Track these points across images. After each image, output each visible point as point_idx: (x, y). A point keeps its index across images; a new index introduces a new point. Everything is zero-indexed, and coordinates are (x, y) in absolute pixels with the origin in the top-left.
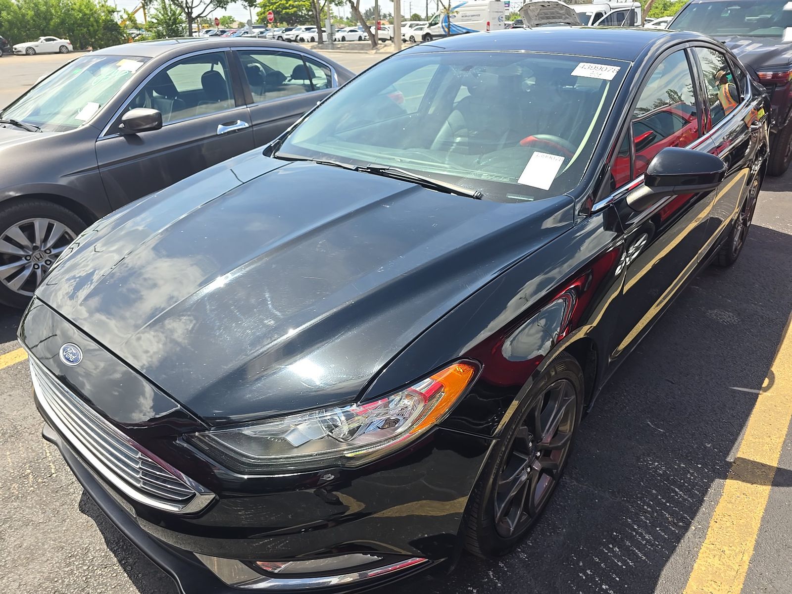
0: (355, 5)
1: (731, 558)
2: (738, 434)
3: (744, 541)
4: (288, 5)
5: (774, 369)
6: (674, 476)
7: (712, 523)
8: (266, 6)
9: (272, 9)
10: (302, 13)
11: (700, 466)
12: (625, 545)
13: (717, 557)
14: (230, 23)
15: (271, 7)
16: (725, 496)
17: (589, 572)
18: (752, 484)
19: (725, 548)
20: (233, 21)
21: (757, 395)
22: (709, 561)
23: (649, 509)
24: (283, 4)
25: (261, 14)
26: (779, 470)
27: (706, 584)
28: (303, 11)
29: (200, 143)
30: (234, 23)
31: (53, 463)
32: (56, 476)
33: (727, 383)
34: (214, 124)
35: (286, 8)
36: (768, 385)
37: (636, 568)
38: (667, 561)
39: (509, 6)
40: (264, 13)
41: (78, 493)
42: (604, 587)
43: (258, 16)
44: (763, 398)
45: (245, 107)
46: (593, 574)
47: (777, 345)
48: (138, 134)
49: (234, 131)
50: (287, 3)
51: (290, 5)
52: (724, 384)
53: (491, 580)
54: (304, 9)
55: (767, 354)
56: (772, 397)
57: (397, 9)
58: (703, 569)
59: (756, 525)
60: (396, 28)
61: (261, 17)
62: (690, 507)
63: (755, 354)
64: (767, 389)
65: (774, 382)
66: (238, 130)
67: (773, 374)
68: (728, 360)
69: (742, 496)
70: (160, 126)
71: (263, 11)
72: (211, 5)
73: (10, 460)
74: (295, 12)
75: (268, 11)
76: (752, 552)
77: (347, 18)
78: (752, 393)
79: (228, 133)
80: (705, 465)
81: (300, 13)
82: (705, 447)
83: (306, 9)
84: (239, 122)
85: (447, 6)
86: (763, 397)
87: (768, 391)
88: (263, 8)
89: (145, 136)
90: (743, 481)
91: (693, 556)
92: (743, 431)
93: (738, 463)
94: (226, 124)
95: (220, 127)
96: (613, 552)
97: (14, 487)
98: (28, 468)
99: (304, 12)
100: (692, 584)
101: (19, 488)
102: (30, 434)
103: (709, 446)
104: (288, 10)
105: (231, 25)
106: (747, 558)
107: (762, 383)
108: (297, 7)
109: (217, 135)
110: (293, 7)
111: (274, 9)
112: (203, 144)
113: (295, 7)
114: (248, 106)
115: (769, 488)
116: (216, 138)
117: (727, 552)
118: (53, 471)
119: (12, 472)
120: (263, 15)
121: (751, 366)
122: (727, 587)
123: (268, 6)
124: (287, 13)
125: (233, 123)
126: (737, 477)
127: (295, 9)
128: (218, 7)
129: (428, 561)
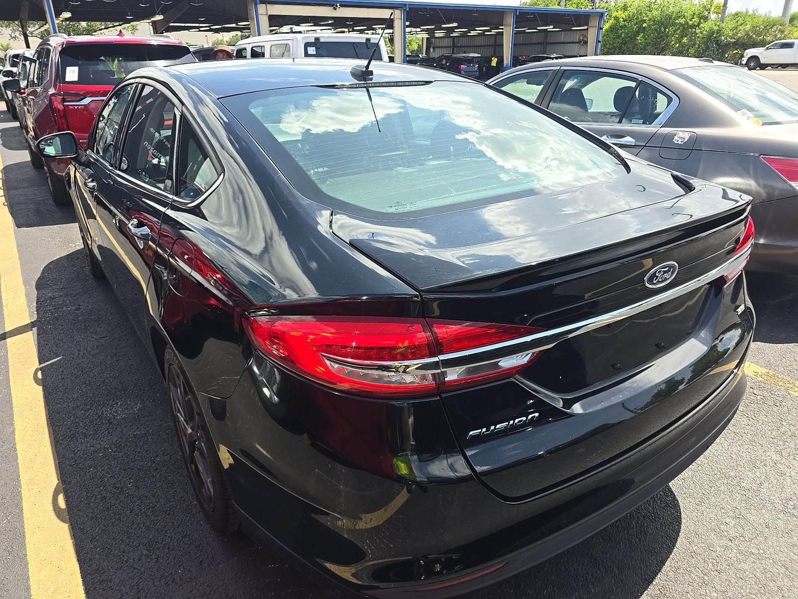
2: (38, 339)
5: (40, 389)
11: (48, 319)
16: (27, 316)
18: (16, 327)
21: (40, 364)
26: (5, 339)
33: (67, 358)
36: (37, 375)
44: (35, 363)
47: (49, 412)
52: (68, 357)
55: (52, 397)
56: (29, 369)
63: (62, 391)
65: (34, 379)
67: (38, 384)
68: (80, 373)
69: (19, 322)
78: (44, 362)
80: (46, 321)
86: (36, 365)
87: (34, 370)
91: (29, 301)
107: (42, 373)
115: (6, 331)
121: (59, 380)
126: (26, 325)
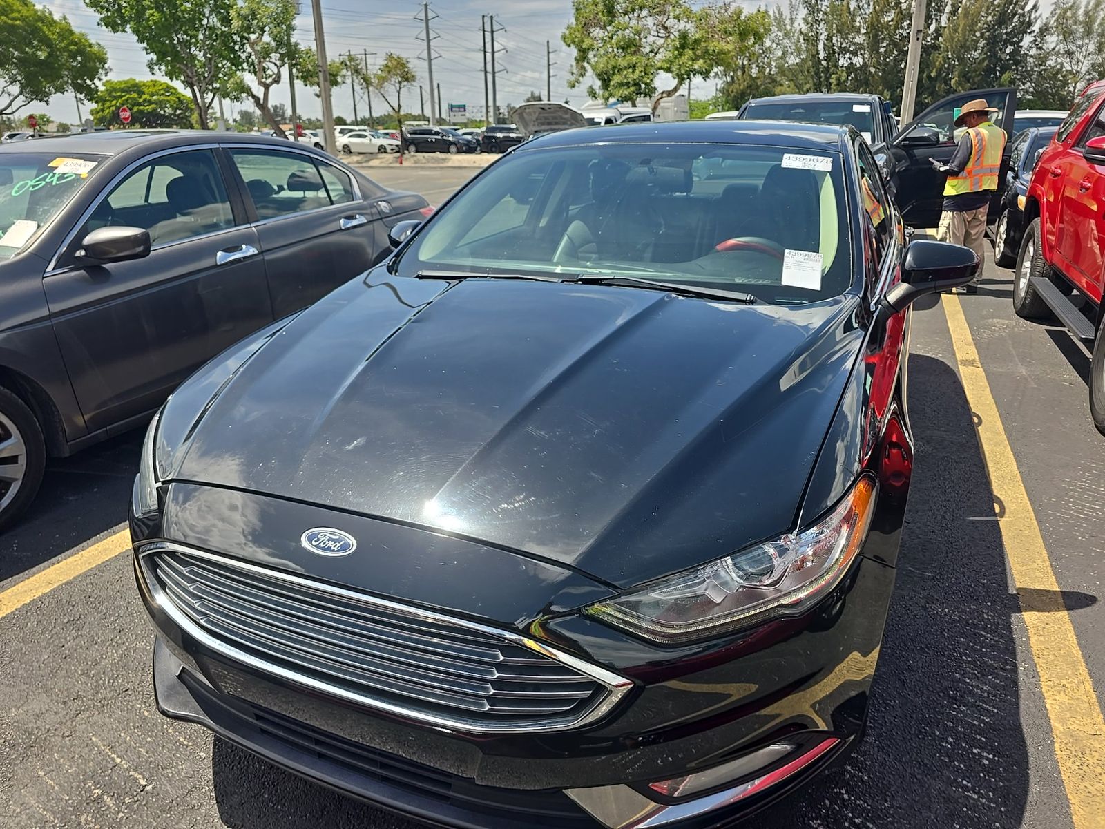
0: (262, 102)
1: (1075, 691)
2: (1004, 565)
3: (1076, 671)
4: (141, 100)
5: (996, 493)
6: (971, 619)
7: (1036, 660)
8: (105, 101)
9: (115, 105)
10: (165, 111)
11: (989, 604)
12: (969, 702)
13: (1062, 692)
14: (44, 125)
15: (114, 102)
16: (1031, 631)
17: (950, 739)
18: (1049, 612)
19: (1064, 682)
20: (48, 121)
21: (997, 522)
22: (1058, 698)
23: (969, 659)
24: (134, 99)
25: (98, 112)
26: (1063, 593)
27: (1069, 723)
28: (166, 109)
29: (194, 277)
30: (51, 124)
31: (136, 770)
32: (153, 788)
33: (962, 514)
34: (211, 249)
35: (139, 104)
36: (1001, 509)
37: (994, 723)
38: (1018, 708)
39: (465, 110)
40: (103, 110)
41: (209, 804)
42: (975, 751)
43: (92, 115)
44: (1004, 525)
45: (248, 226)
46: (957, 740)
48: (104, 266)
49: (238, 260)
50: (140, 98)
51: (145, 100)
52: (960, 516)
53: (853, 776)
54: (168, 106)
56: (1011, 521)
57: (326, 108)
58: (1058, 707)
59: (1077, 652)
60: (327, 135)
61: (98, 116)
62: (1006, 648)
63: (970, 481)
64: (1002, 514)
65: (1004, 506)
66: (244, 258)
67: (998, 497)
68: (949, 490)
69: (1047, 626)
70: (147, 251)
71: (100, 107)
72: (22, 98)
73: (50, 782)
74: (154, 110)
75: (109, 107)
76: (1090, 681)
77: (235, 121)
78: (991, 521)
79: (232, 262)
80: (993, 602)
81: (162, 112)
82: (983, 584)
83: (171, 106)
84: (244, 246)
85: (396, 107)
86: (1003, 523)
87: (1005, 516)
88: (100, 104)
89: (115, 267)
90: (1038, 611)
92: (1007, 560)
93: (1021, 594)
94: (227, 250)
95: (219, 254)
96: (962, 712)
97: (86, 820)
98: (93, 787)
99: (169, 110)
100: (1056, 725)
101: (96, 818)
102: (63, 737)
103: (985, 581)
104: (142, 108)
105: (45, 128)
106: (1089, 687)
107: (994, 508)
108: (158, 103)
109: (217, 266)
110: (150, 103)
111: (118, 104)
112: (198, 279)
113: (152, 103)
114: (253, 225)
115: (1066, 613)
116: (215, 271)
117: (1067, 685)
118: (143, 783)
119: (67, 798)
120: (101, 113)
121: (974, 493)
122: (1089, 720)
123: (108, 101)
124: (141, 112)
125: (236, 248)
126: (1031, 608)
127: (153, 106)
128: (33, 100)
129: (840, 742)
